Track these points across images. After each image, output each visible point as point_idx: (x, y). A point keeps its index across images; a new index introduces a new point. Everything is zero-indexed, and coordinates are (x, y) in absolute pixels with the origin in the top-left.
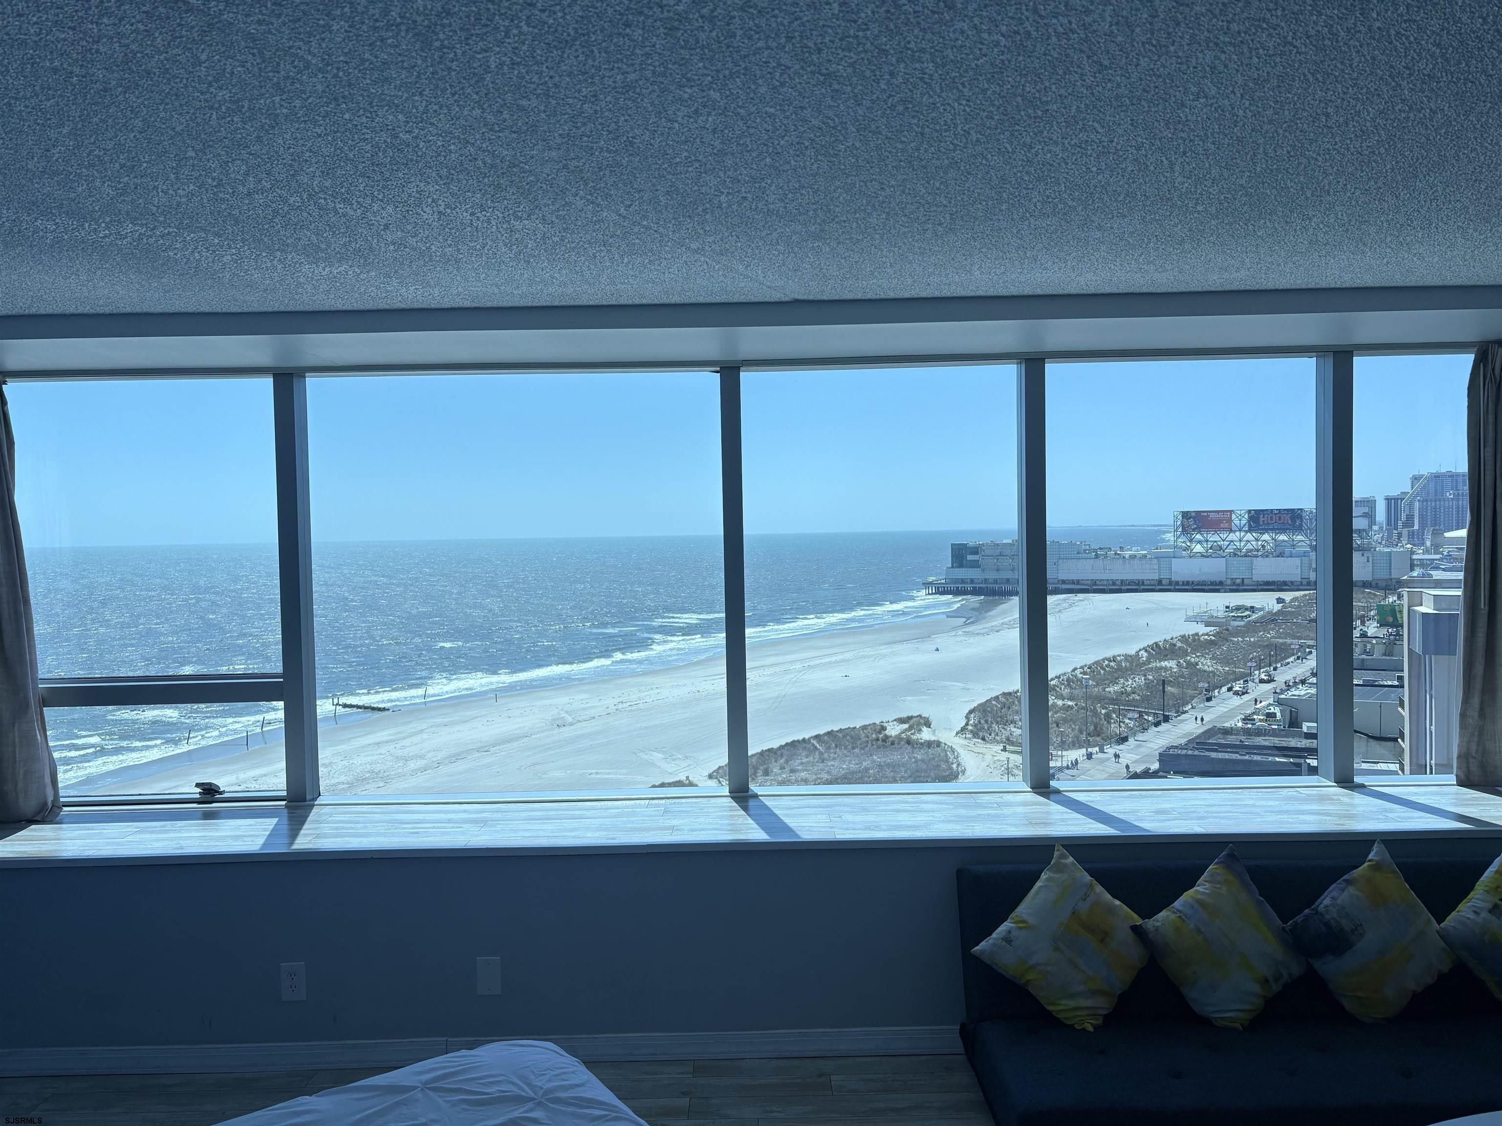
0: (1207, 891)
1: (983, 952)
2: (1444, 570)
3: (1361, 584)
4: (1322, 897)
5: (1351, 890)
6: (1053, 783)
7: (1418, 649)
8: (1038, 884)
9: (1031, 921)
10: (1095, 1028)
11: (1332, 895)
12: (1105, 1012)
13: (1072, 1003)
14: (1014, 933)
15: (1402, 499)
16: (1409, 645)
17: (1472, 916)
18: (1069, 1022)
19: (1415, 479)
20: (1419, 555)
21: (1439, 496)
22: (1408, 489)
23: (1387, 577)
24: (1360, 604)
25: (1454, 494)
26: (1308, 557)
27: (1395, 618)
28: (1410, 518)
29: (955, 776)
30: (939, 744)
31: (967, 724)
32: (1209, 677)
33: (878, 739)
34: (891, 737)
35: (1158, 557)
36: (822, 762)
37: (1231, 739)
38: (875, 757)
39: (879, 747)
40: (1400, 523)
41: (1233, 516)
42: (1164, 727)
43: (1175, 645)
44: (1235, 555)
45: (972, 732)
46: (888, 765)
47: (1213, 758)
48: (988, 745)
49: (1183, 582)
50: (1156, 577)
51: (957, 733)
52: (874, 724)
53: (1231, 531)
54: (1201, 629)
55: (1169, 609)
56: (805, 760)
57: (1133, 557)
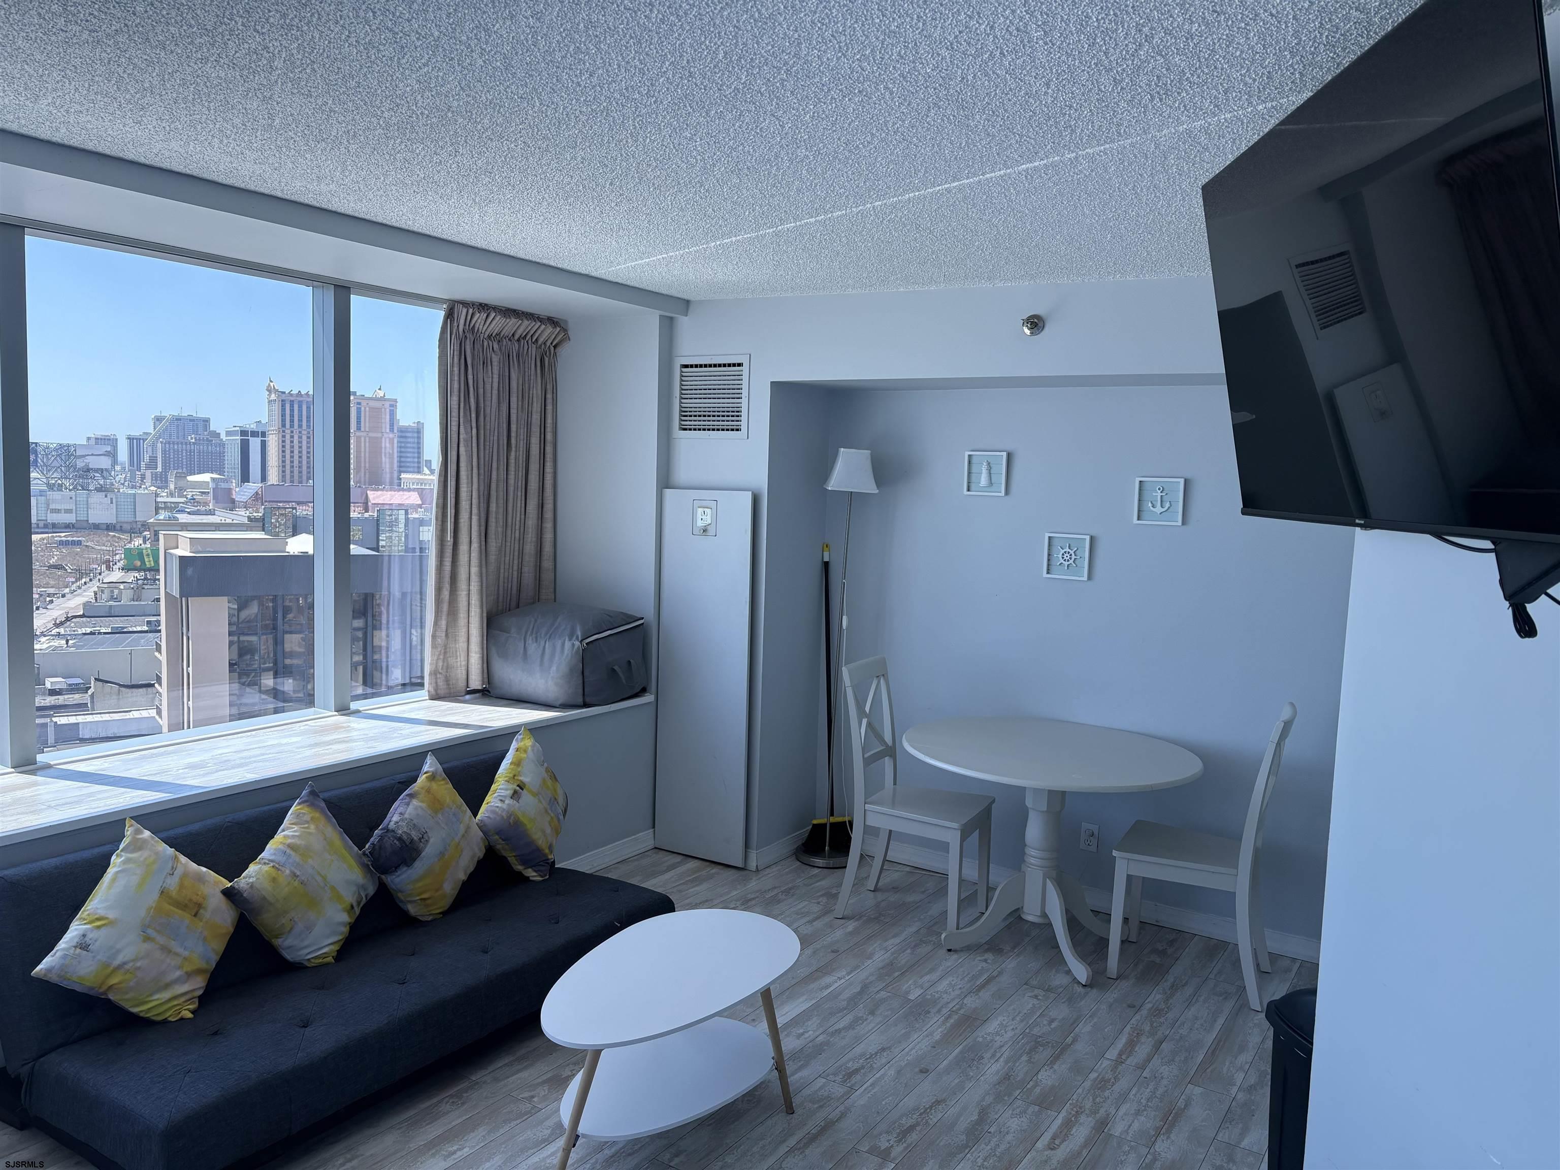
0: (297, 834)
1: (49, 970)
2: (189, 513)
3: (105, 527)
4: (389, 816)
5: (415, 802)
6: (40, 758)
7: (176, 592)
8: (111, 871)
9: (111, 915)
10: (193, 1012)
11: (399, 810)
12: (200, 992)
13: (166, 995)
14: (90, 935)
15: (144, 440)
16: (165, 588)
17: (499, 804)
18: (160, 1018)
19: (158, 419)
20: (164, 498)
21: (181, 439)
22: (151, 430)
23: (131, 519)
24: (104, 548)
25: (195, 438)
26: (46, 496)
27: (143, 562)
28: (153, 460)
40: (143, 465)
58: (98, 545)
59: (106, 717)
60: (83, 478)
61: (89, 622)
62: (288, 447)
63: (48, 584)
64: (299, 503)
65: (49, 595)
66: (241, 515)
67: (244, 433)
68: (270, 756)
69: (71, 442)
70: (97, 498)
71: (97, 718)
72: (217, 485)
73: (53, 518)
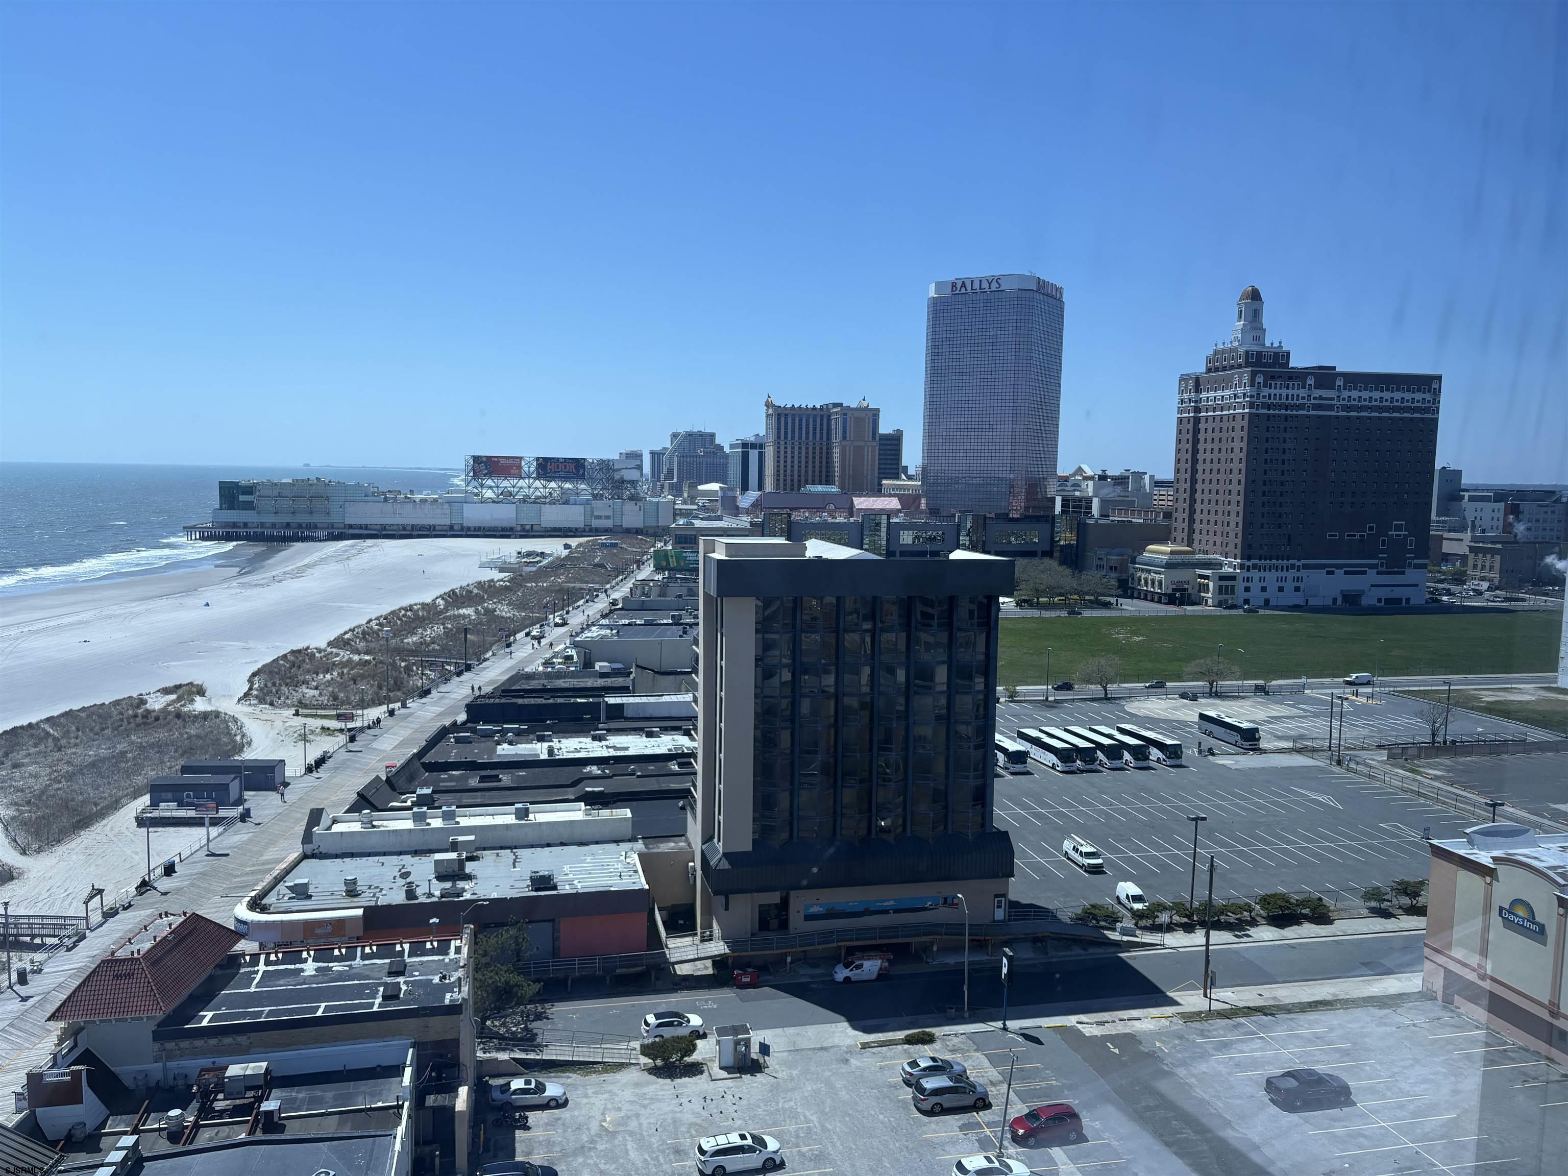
2: (702, 519)
3: (635, 531)
7: (713, 592)
15: (663, 454)
16: (704, 588)
19: (675, 436)
20: (680, 505)
21: (692, 453)
22: (668, 445)
23: (654, 525)
24: (635, 549)
25: (704, 452)
26: (591, 504)
27: (668, 563)
28: (671, 471)
29: (240, 749)
30: (217, 714)
31: (251, 689)
32: (506, 622)
33: (136, 716)
34: (154, 711)
35: (450, 502)
36: (60, 750)
37: (534, 684)
38: (133, 738)
39: (138, 725)
40: (662, 476)
41: (523, 463)
42: (467, 676)
43: (471, 592)
44: (525, 501)
45: (257, 697)
46: (152, 746)
47: (520, 705)
48: (278, 711)
49: (475, 528)
50: (447, 522)
51: (239, 700)
52: (130, 697)
53: (521, 478)
54: (496, 575)
55: (463, 555)
56: (33, 750)
57: (423, 501)
58: (630, 547)
59: (644, 700)
60: (619, 489)
61: (627, 614)
62: (782, 457)
63: (594, 580)
64: (791, 509)
65: (596, 590)
66: (744, 521)
67: (745, 445)
69: (608, 458)
70: (630, 507)
71: (637, 700)
72: (724, 493)
73: (596, 523)
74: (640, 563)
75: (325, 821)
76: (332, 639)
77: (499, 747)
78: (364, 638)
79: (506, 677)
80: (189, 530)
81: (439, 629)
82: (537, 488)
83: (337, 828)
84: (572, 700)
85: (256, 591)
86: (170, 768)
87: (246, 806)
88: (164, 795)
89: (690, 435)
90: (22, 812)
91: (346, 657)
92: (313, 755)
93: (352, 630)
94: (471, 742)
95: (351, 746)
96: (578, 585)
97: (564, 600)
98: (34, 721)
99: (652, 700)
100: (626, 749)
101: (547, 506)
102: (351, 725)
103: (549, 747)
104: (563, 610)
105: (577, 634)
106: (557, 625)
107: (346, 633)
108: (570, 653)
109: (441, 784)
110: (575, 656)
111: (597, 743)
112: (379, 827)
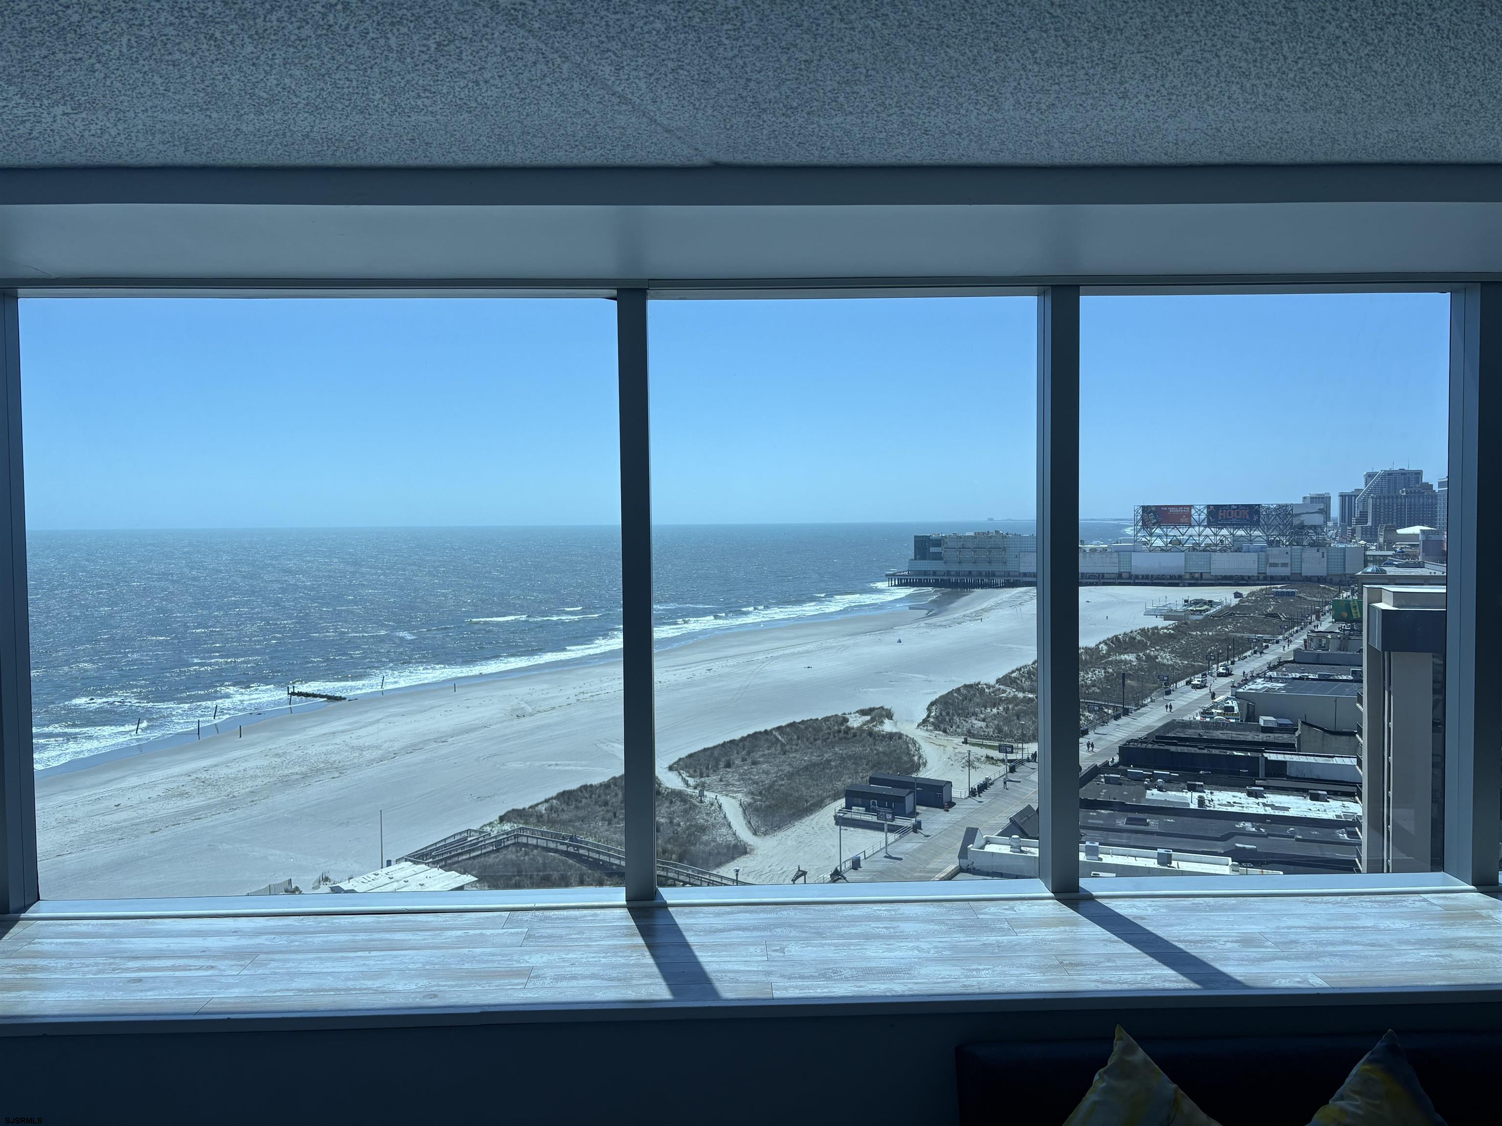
2: (1397, 566)
3: (1316, 579)
7: (1378, 645)
15: (1356, 496)
16: (1368, 640)
19: (1370, 476)
20: (1373, 551)
21: (1392, 494)
22: (1362, 486)
23: (1341, 572)
24: (1315, 599)
25: (1407, 492)
26: (1265, 552)
27: (1350, 613)
28: (1364, 514)
29: (916, 767)
30: (900, 736)
31: (928, 716)
32: (1168, 670)
33: (839, 731)
34: (853, 728)
35: (1118, 551)
36: (784, 754)
37: (1190, 733)
38: (837, 749)
39: (841, 739)
40: (1354, 520)
41: (1193, 511)
42: (1124, 720)
43: (1134, 639)
44: (1194, 549)
45: (933, 724)
46: (850, 757)
47: (1172, 752)
48: (949, 738)
49: (1143, 576)
50: (1116, 570)
51: (919, 725)
52: (836, 715)
53: (1190, 526)
54: (1160, 623)
55: (1129, 603)
56: (766, 752)
57: (1093, 551)
58: (1310, 597)
59: (1311, 759)
60: (1298, 535)
61: (1298, 668)
63: (1265, 630)
65: (1265, 641)
68: (1356, 947)
69: (1289, 502)
70: (1311, 554)
71: (1303, 759)
72: (1427, 537)
73: (1271, 571)
74: (1319, 614)
75: (979, 840)
76: (1001, 677)
77: (1148, 792)
78: (1030, 678)
79: (1160, 724)
80: (890, 577)
81: (1100, 673)
82: (1207, 536)
83: (989, 848)
84: (1228, 753)
85: (939, 631)
86: (862, 778)
87: (918, 818)
88: (855, 800)
89: (1389, 474)
90: (756, 801)
91: (1012, 694)
92: (977, 779)
93: (1019, 670)
94: (1120, 784)
95: (1011, 776)
96: (1246, 635)
97: (1228, 649)
98: (769, 728)
99: (1320, 760)
100: (1287, 809)
101: (1218, 554)
102: (1011, 757)
103: (1200, 797)
104: (1228, 660)
105: (1240, 686)
106: (1220, 675)
107: (1013, 672)
108: (1230, 704)
109: (1090, 821)
110: (1236, 708)
111: (1252, 800)
112: (1026, 852)
